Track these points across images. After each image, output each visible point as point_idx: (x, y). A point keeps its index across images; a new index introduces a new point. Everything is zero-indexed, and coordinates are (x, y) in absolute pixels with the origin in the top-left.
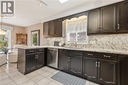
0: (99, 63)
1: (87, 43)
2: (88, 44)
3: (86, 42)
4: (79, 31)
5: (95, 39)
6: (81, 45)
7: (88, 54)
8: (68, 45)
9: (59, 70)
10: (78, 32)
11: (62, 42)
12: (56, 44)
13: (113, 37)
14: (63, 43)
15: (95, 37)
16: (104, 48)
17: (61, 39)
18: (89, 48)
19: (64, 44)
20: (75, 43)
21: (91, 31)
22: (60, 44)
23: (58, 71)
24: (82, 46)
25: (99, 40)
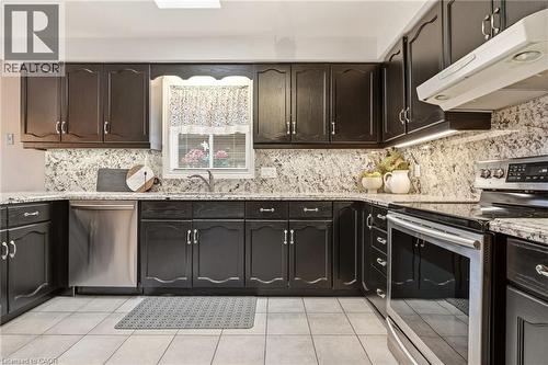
0: (292, 232)
1: (250, 175)
2: (253, 177)
3: (247, 170)
4: (221, 131)
5: (277, 161)
6: (228, 181)
7: (262, 210)
8: (176, 182)
9: (142, 294)
10: (218, 134)
11: (143, 170)
12: (113, 179)
13: (320, 157)
14: (151, 175)
15: (274, 155)
16: (301, 189)
17: (139, 157)
18: (258, 191)
19: (157, 181)
20: (206, 176)
21: (267, 136)
22: (134, 182)
23: (139, 300)
24: (232, 187)
25: (285, 165)
